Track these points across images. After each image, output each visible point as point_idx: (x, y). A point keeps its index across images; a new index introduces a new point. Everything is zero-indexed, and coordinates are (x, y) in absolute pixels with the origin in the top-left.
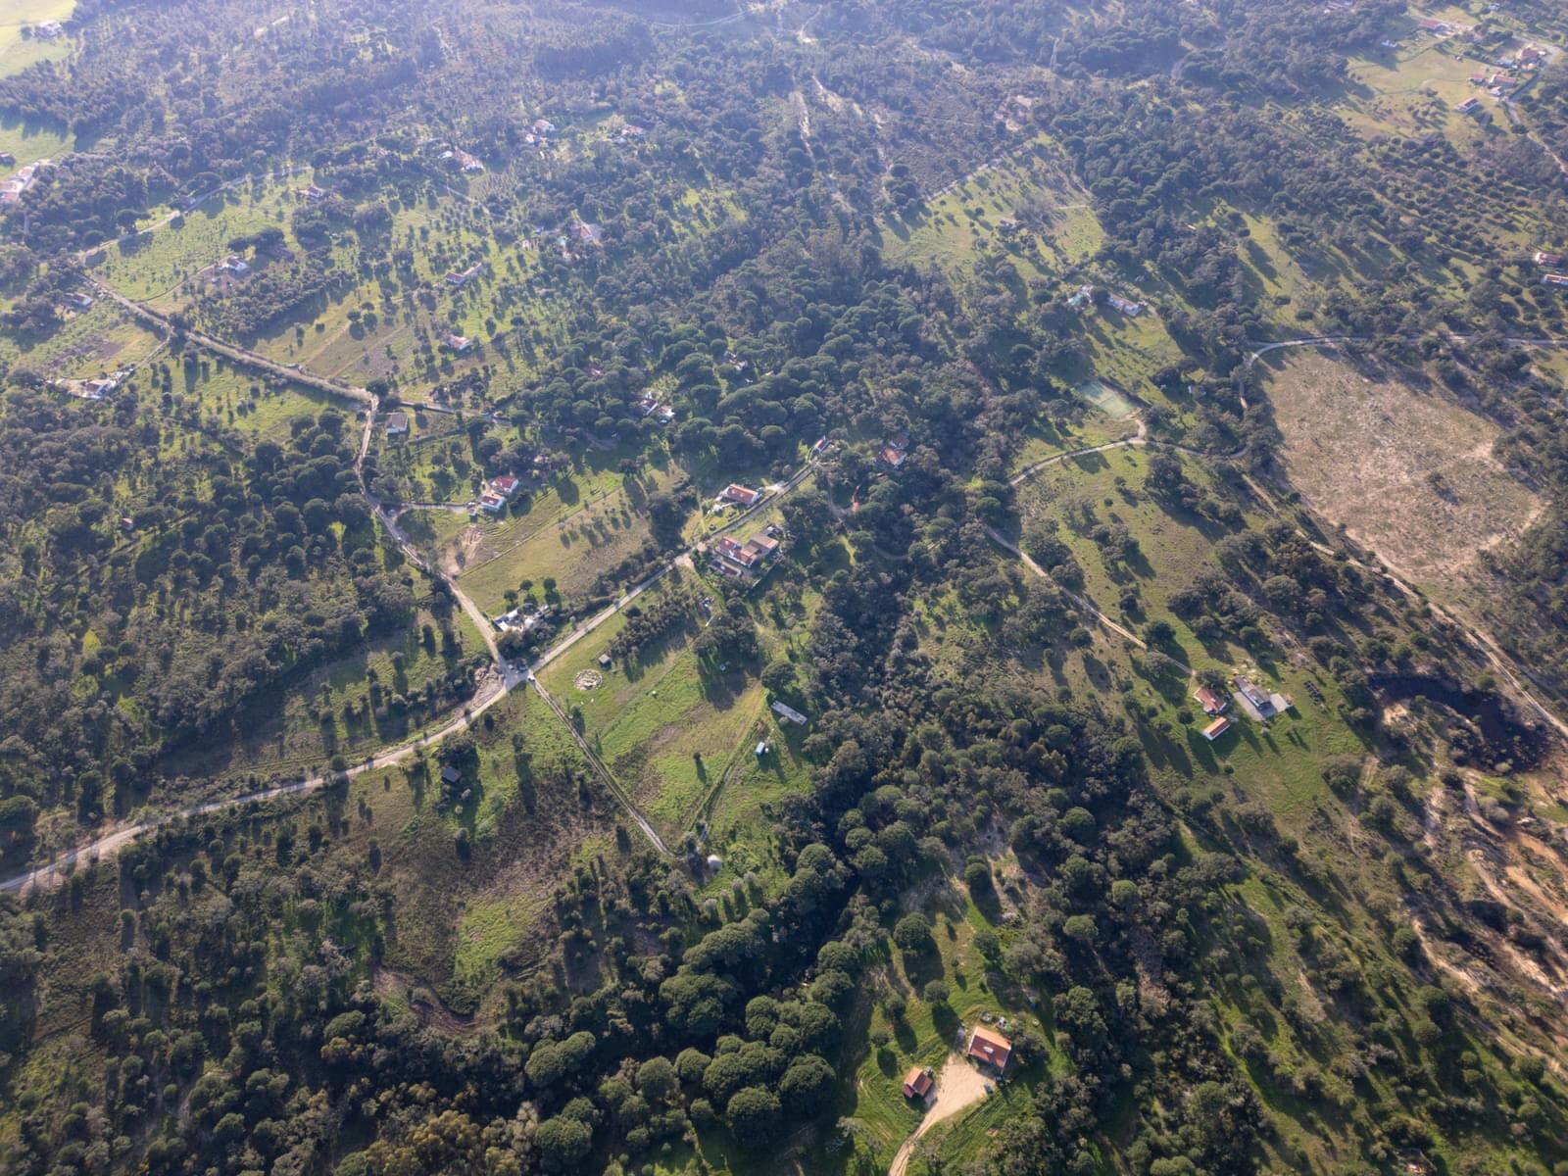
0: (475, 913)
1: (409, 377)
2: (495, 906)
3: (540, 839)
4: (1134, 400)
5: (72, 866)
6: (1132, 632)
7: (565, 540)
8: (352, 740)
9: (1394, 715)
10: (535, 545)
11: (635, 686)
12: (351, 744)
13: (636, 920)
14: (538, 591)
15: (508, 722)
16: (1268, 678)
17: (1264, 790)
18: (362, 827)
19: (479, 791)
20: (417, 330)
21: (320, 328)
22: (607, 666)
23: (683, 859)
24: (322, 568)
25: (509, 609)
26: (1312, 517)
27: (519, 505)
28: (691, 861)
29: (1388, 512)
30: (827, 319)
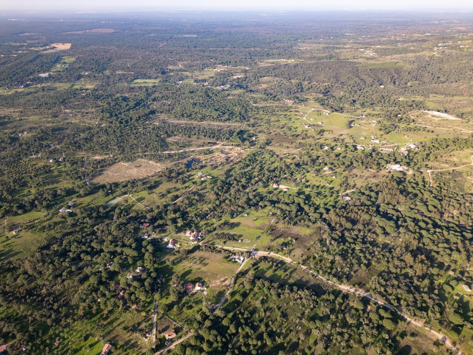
4: (114, 198)
5: (356, 290)
6: (192, 187)
8: (289, 268)
11: (243, 235)
15: (266, 247)
17: (219, 173)
25: (236, 262)
26: (151, 176)
29: (146, 170)
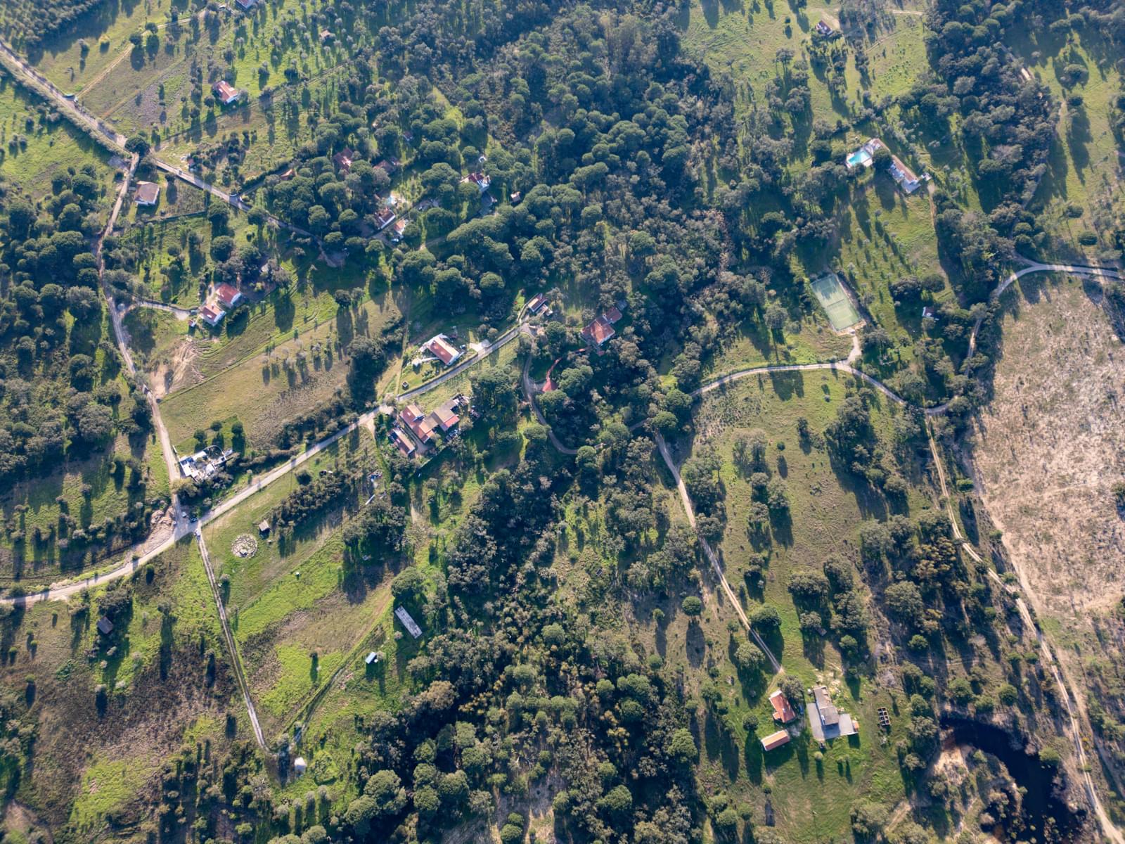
0: (99, 766)
1: (173, 131)
2: (116, 762)
3: (165, 706)
4: (863, 311)
6: (745, 607)
7: (266, 374)
8: (37, 564)
9: (950, 762)
10: (238, 376)
11: (283, 562)
12: (36, 570)
13: (222, 806)
14: (228, 435)
15: (167, 578)
16: (848, 695)
17: (793, 814)
18: (26, 660)
19: (124, 648)
20: (194, 66)
21: (105, 47)
22: (265, 534)
23: (276, 756)
24: (49, 363)
25: (198, 449)
26: (976, 508)
27: (235, 322)
28: (281, 759)
29: (1055, 519)
30: (593, 134)
